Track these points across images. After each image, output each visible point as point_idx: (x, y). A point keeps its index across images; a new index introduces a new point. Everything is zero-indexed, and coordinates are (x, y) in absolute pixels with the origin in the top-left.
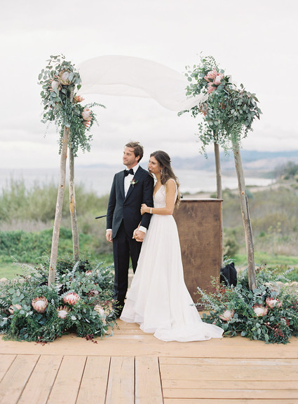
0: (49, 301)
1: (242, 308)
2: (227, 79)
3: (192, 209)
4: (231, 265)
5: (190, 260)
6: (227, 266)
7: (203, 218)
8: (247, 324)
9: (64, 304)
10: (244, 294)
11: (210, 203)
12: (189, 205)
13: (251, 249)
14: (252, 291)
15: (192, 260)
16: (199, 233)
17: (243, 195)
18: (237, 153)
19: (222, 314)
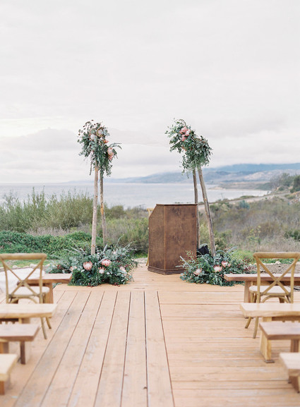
0: (93, 264)
1: (206, 268)
2: (193, 133)
3: (178, 210)
4: (205, 246)
6: (202, 247)
7: (185, 215)
8: (210, 276)
9: (101, 266)
10: (208, 260)
11: (189, 206)
16: (183, 225)
17: (206, 201)
18: (201, 176)
19: (195, 271)
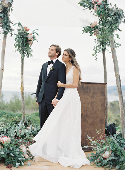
1: (117, 150)
3: (88, 88)
4: (113, 125)
5: (86, 119)
6: (111, 125)
7: (94, 94)
8: (120, 161)
10: (118, 140)
11: (99, 85)
12: (85, 85)
13: (123, 111)
14: (124, 138)
15: (87, 119)
16: (92, 103)
17: (117, 76)
18: (113, 48)
19: (103, 153)
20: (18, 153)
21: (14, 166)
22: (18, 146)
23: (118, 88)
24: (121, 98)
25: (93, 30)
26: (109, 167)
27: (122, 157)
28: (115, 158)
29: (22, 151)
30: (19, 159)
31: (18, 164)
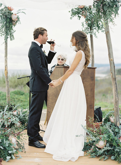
4: (99, 108)
8: (116, 151)
10: (112, 129)
11: (88, 69)
14: (117, 126)
17: (112, 61)
18: (108, 32)
19: (98, 143)
20: (7, 145)
21: (5, 160)
22: (7, 137)
23: (112, 74)
24: (115, 84)
25: (81, 12)
26: (104, 158)
27: (118, 147)
28: (110, 148)
29: (11, 142)
30: (10, 152)
31: (8, 158)
